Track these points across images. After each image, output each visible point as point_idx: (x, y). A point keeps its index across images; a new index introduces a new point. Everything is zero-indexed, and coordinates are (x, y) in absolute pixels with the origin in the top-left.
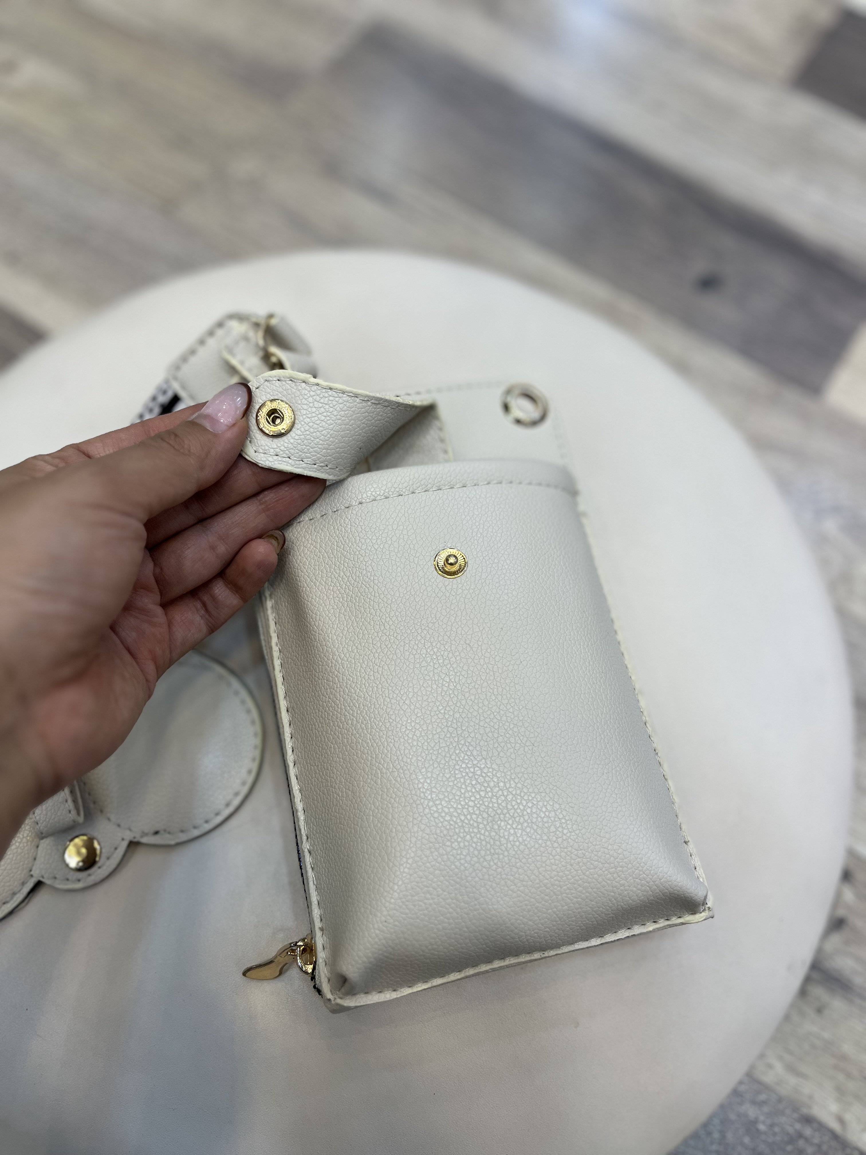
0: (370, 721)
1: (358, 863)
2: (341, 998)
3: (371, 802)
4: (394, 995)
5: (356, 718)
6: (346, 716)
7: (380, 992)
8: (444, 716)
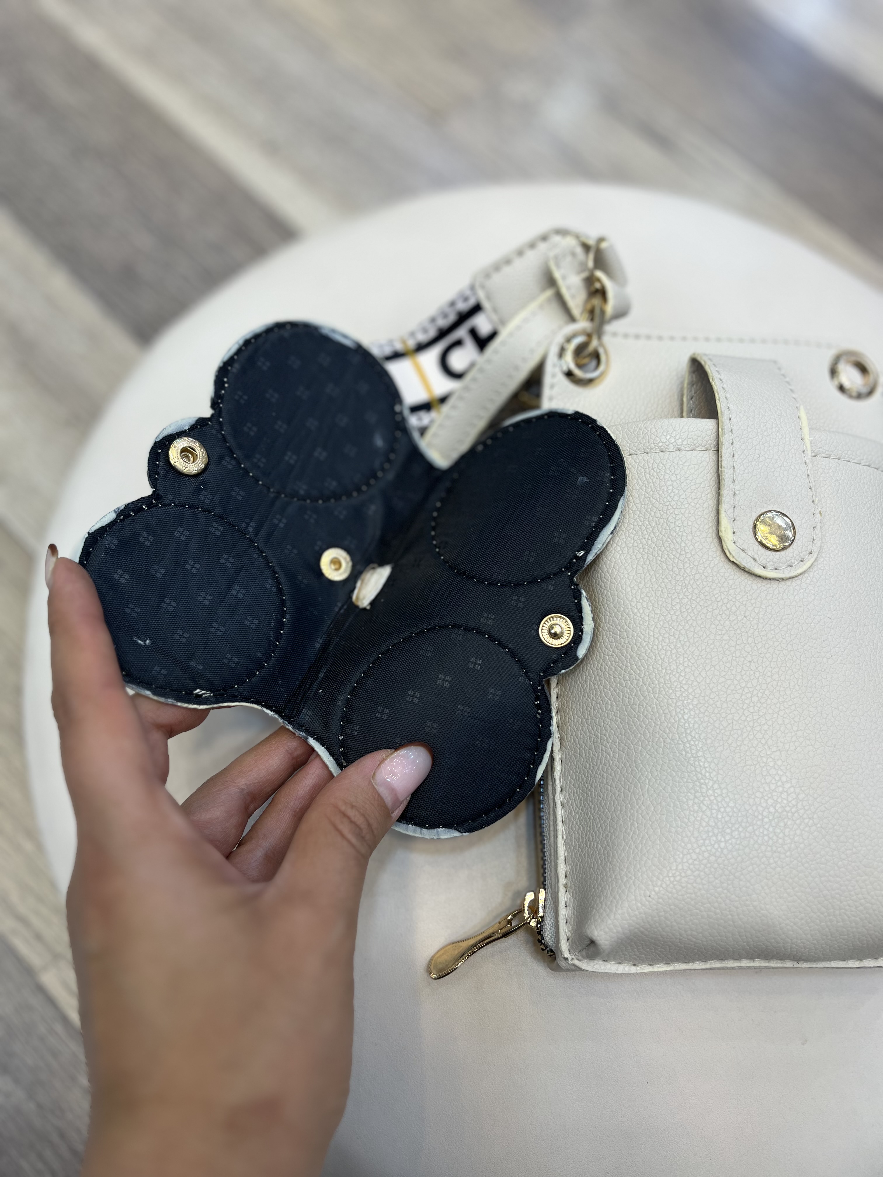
0: (659, 686)
1: (624, 829)
2: (579, 960)
3: (649, 770)
4: (633, 970)
5: (643, 680)
6: (630, 674)
7: (619, 963)
8: (741, 697)
